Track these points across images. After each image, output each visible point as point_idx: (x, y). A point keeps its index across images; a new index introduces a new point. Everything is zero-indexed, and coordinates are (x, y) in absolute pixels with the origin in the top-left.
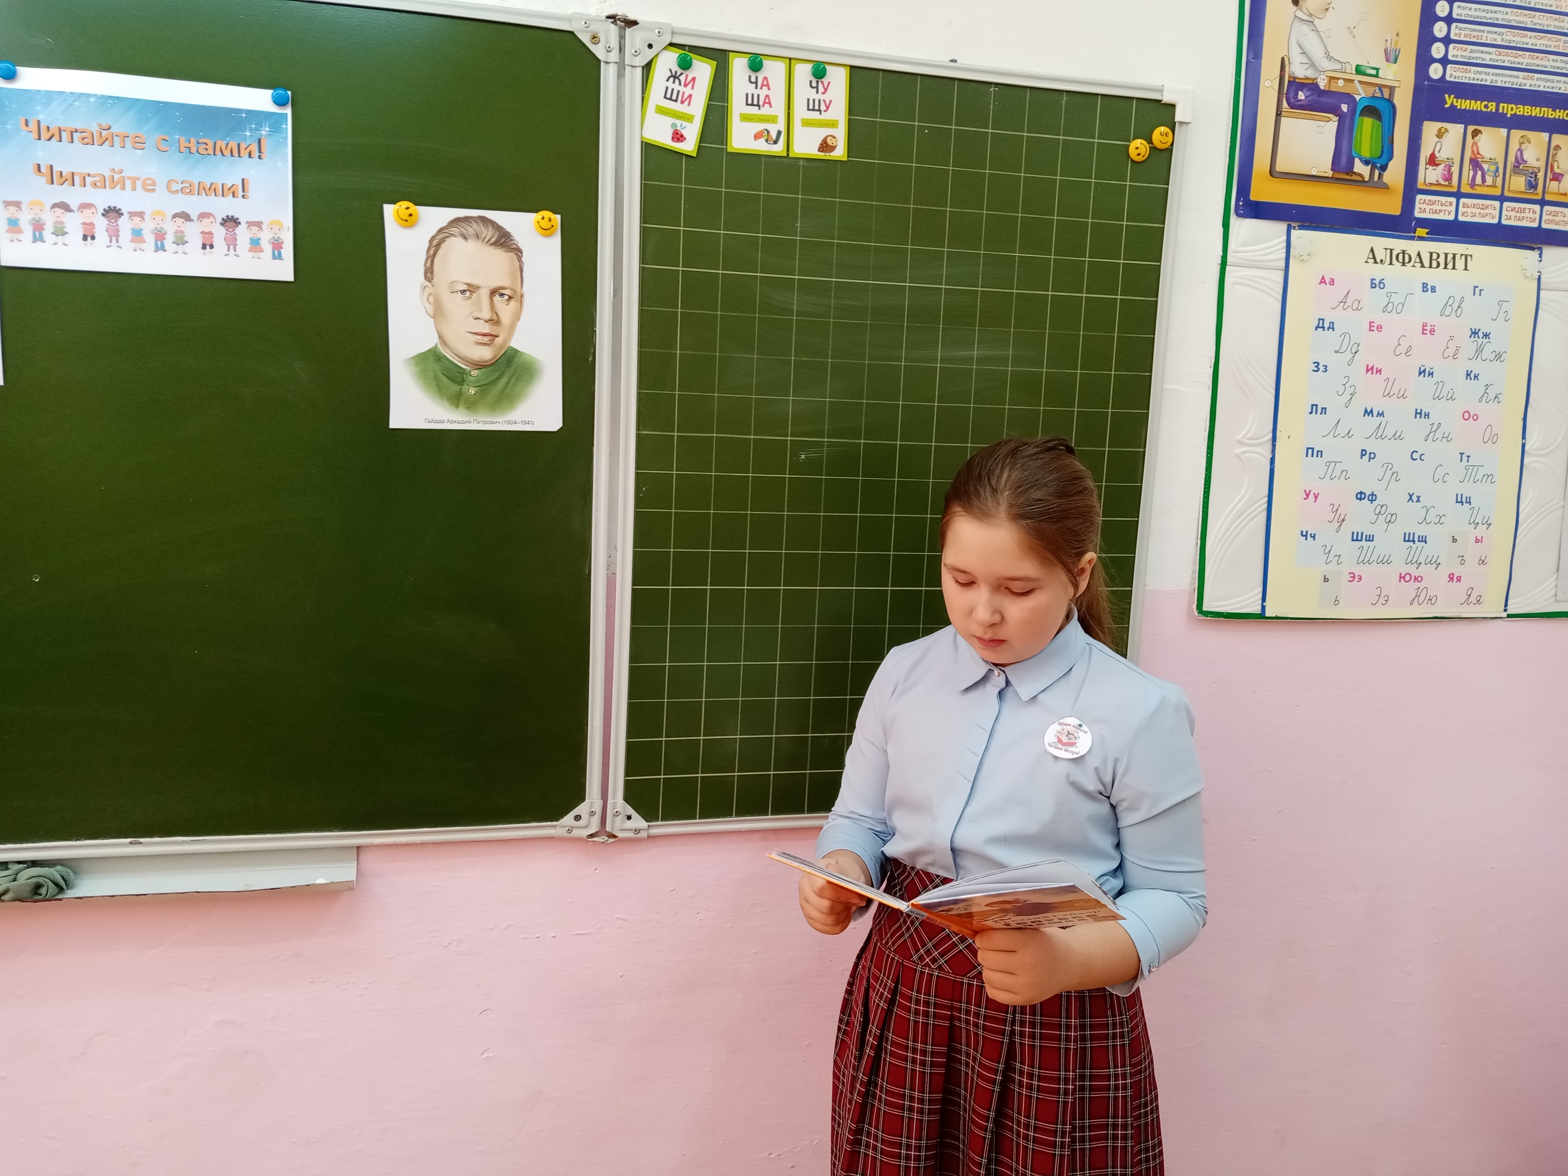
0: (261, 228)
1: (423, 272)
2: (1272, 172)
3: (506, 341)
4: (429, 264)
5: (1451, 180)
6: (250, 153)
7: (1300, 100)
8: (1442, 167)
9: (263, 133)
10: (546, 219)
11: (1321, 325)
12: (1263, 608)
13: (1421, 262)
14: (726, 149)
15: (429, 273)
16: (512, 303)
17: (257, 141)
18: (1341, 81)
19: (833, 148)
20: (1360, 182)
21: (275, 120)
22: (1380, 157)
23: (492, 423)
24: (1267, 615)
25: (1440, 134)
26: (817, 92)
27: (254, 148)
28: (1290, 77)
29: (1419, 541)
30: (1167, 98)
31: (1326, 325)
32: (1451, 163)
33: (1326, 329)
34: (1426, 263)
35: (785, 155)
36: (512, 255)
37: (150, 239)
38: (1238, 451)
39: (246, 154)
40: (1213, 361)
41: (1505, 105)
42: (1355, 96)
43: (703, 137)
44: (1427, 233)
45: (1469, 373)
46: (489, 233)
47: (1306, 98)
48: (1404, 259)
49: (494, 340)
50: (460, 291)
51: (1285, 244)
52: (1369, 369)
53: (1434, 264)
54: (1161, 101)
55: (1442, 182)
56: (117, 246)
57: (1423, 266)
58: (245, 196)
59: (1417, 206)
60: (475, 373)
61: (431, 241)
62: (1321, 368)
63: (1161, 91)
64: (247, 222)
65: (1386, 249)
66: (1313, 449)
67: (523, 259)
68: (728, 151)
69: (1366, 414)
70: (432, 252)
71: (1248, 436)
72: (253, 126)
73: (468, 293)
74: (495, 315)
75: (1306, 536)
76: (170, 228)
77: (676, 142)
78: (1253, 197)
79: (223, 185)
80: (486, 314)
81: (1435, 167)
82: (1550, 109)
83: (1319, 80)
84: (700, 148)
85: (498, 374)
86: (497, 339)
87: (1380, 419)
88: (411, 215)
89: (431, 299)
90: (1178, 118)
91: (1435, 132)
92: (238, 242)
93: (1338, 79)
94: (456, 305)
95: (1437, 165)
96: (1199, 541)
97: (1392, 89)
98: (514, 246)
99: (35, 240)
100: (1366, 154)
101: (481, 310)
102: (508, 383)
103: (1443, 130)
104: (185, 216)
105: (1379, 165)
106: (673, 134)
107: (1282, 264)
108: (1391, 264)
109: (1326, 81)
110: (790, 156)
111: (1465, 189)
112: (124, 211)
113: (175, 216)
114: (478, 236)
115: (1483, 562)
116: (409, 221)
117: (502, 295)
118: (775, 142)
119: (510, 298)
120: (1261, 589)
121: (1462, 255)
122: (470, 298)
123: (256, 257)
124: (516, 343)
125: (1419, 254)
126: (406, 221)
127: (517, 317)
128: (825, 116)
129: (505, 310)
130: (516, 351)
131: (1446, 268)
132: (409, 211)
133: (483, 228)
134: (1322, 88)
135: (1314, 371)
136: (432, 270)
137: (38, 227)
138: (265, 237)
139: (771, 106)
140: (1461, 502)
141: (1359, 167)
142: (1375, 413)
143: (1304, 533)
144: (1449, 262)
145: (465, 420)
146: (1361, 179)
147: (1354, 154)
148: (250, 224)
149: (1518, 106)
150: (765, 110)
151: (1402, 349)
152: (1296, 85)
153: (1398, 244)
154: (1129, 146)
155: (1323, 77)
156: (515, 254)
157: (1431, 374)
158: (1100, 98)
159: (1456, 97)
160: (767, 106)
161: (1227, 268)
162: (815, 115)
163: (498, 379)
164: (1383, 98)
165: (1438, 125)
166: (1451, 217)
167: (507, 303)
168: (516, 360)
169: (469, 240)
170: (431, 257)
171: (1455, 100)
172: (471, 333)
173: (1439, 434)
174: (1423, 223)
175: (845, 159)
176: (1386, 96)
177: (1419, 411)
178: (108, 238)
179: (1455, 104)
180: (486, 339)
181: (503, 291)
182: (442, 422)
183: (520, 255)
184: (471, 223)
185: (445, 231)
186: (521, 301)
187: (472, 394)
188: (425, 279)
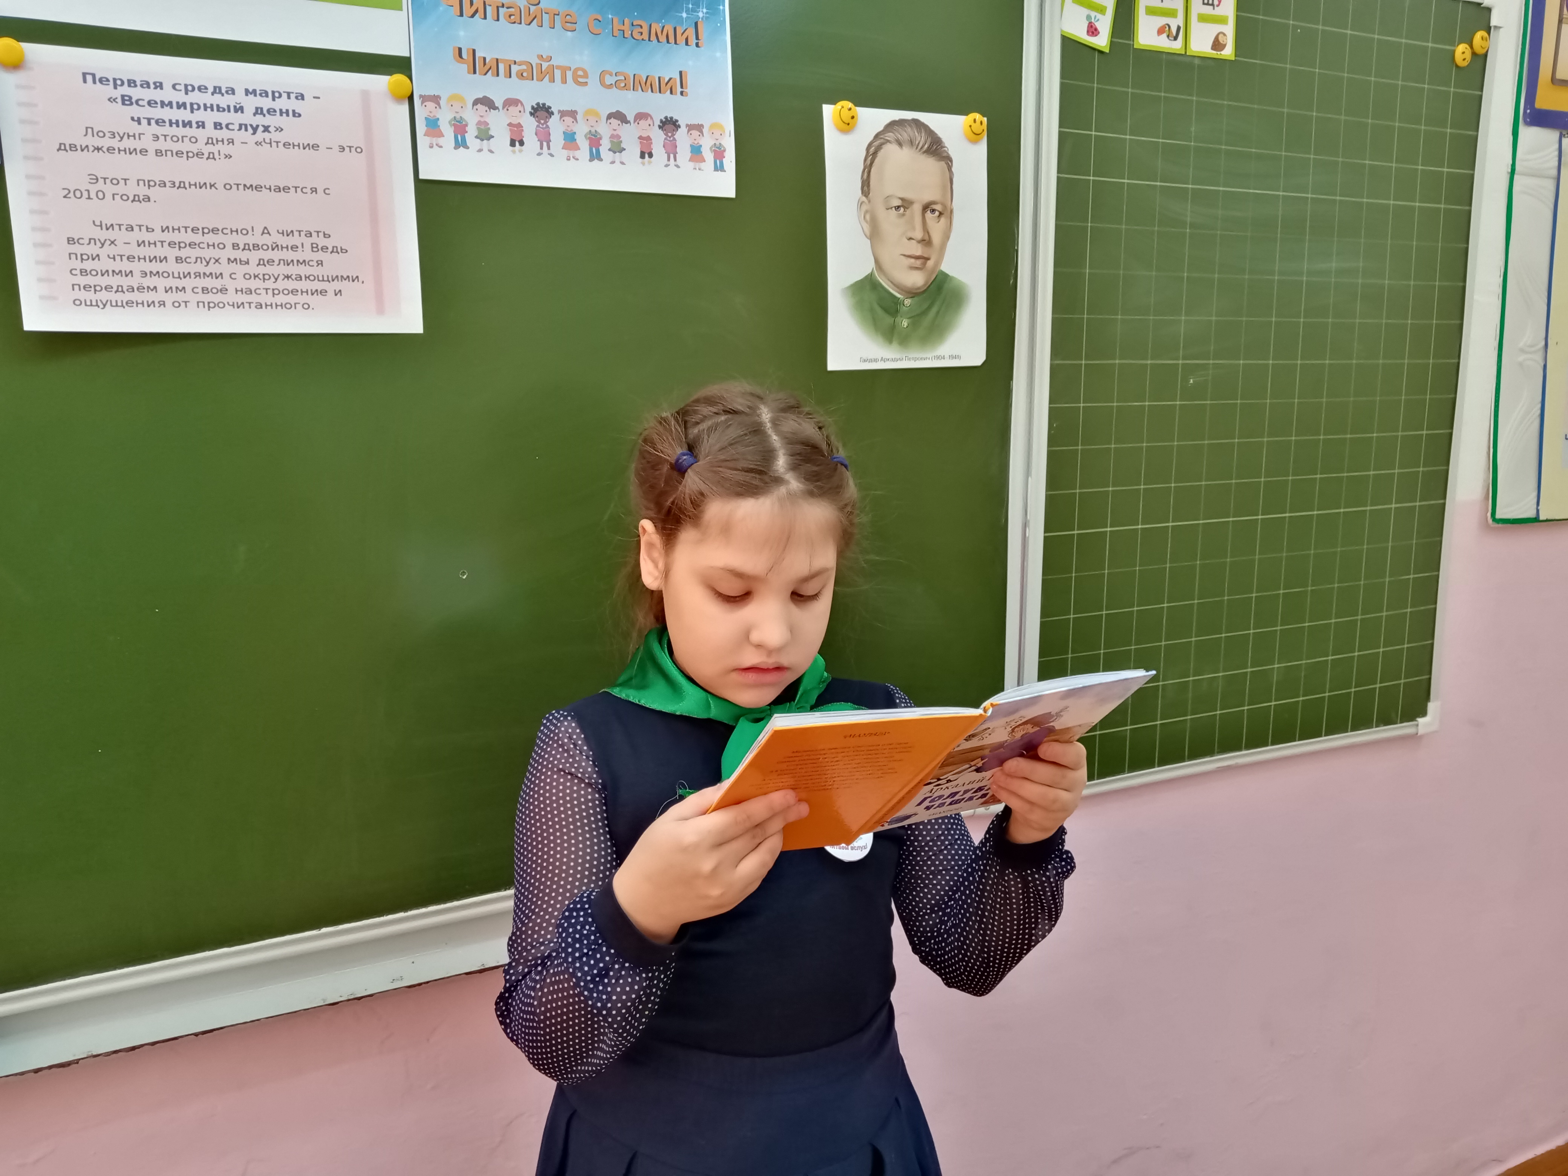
0: (702, 132)
1: (860, 184)
4: (866, 176)
6: (687, 40)
9: (701, 15)
10: (978, 122)
12: (1538, 511)
14: (1133, 45)
15: (866, 186)
16: (943, 219)
17: (694, 25)
19: (1223, 47)
24: (1541, 518)
27: (691, 33)
35: (1184, 53)
36: (943, 164)
37: (584, 145)
38: (1520, 360)
39: (681, 40)
40: (1502, 270)
43: (1115, 31)
46: (921, 139)
49: (926, 263)
50: (895, 207)
51: (1557, 153)
54: (1480, 4)
56: (549, 154)
58: (683, 93)
60: (908, 302)
61: (868, 149)
64: (687, 125)
68: (1135, 47)
70: (868, 162)
72: (690, 6)
73: (902, 209)
74: (927, 234)
76: (605, 130)
77: (1091, 36)
79: (659, 78)
80: (919, 234)
84: (1112, 44)
85: (930, 302)
86: (929, 262)
88: (851, 117)
89: (868, 217)
90: (1493, 23)
92: (678, 149)
94: (891, 224)
96: (1492, 450)
98: (945, 154)
99: (457, 146)
101: (914, 229)
102: (938, 312)
104: (619, 116)
106: (1088, 27)
107: (1554, 172)
110: (1188, 54)
112: (554, 109)
113: (609, 117)
114: (911, 143)
116: (847, 126)
117: (933, 211)
118: (1176, 38)
119: (941, 214)
120: (1536, 494)
122: (903, 215)
123: (697, 169)
127: (946, 236)
128: (1218, 11)
130: (946, 276)
132: (851, 113)
133: (916, 134)
136: (869, 183)
137: (460, 128)
143: (1566, 437)
148: (690, 127)
150: (1167, 3)
154: (1454, 51)
156: (946, 163)
161: (1515, 176)
162: (1210, 10)
163: (929, 308)
167: (938, 221)
168: (946, 285)
169: (904, 148)
170: (868, 167)
172: (904, 255)
175: (1233, 59)
178: (539, 143)
180: (918, 263)
181: (934, 207)
182: (876, 360)
183: (950, 164)
184: (906, 127)
185: (882, 136)
186: (951, 218)
187: (905, 326)
188: (862, 193)
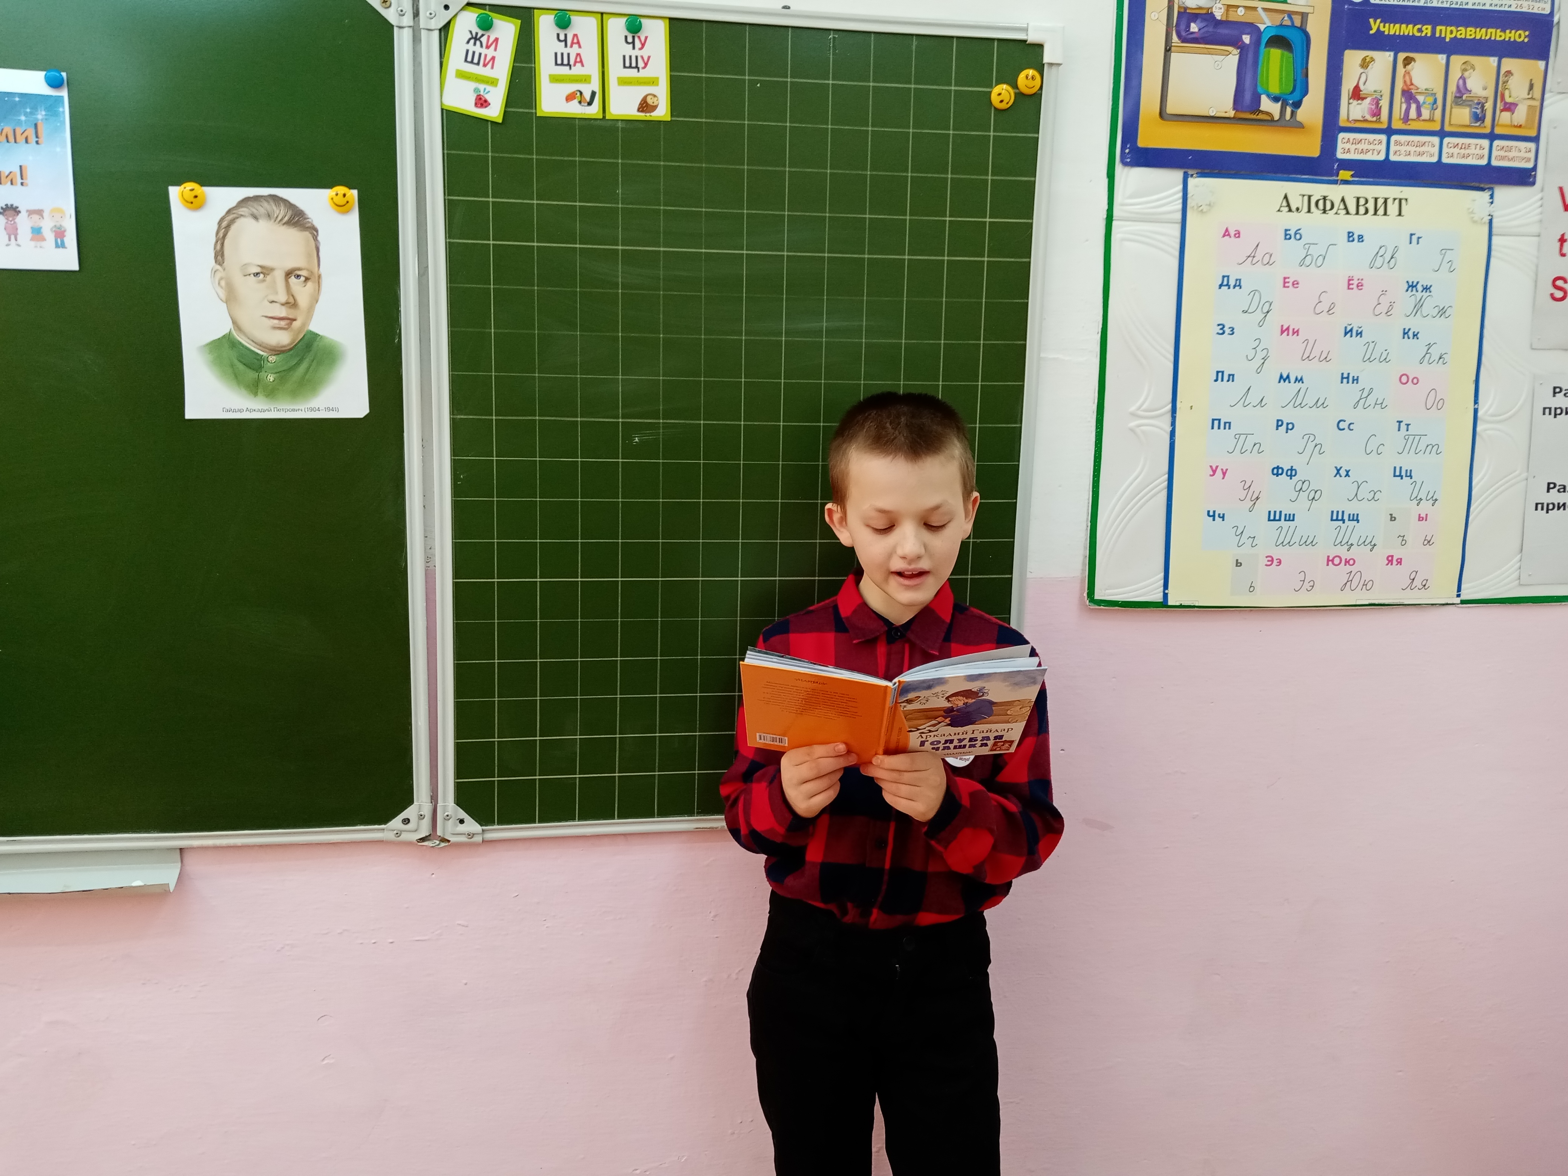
0: (42, 216)
1: (213, 255)
2: (1162, 114)
3: (304, 324)
4: (219, 247)
5: (1379, 114)
6: (27, 139)
7: (1193, 33)
8: (1368, 100)
9: (40, 117)
10: (340, 195)
11: (1225, 283)
12: (1165, 596)
13: (1346, 208)
14: (536, 113)
15: (219, 256)
16: (309, 284)
17: (33, 126)
18: (1240, 9)
19: (654, 108)
20: (1269, 121)
21: (51, 104)
22: (1292, 93)
23: (293, 410)
24: (1170, 603)
25: (1365, 64)
26: (634, 48)
27: (31, 133)
28: (1179, 7)
29: (1349, 520)
30: (1032, 37)
31: (1232, 283)
32: (1379, 97)
33: (1232, 287)
34: (1352, 209)
35: (601, 117)
36: (307, 234)
38: (1132, 424)
39: (22, 140)
40: (1101, 326)
41: (1443, 28)
42: (1259, 25)
43: (510, 101)
44: (1352, 176)
45: (1406, 331)
46: (281, 212)
47: (1199, 30)
48: (1325, 206)
49: (291, 324)
50: (254, 274)
51: (1181, 194)
52: (1284, 330)
53: (1362, 210)
54: (1026, 41)
55: (1369, 117)
57: (1348, 213)
58: (24, 184)
59: (1340, 146)
60: (272, 359)
61: (220, 223)
62: (1227, 331)
63: (1025, 30)
64: (27, 211)
65: (1304, 196)
66: (1219, 420)
67: (319, 238)
68: (538, 115)
69: (1282, 381)
70: (221, 234)
71: (1144, 407)
72: (28, 110)
73: (262, 276)
74: (291, 298)
75: (1214, 516)
77: (480, 107)
78: (1141, 143)
80: (282, 297)
81: (1359, 102)
82: (1498, 31)
83: (1214, 10)
84: (506, 114)
85: (298, 359)
86: (294, 322)
87: (1299, 385)
88: (196, 197)
89: (223, 283)
90: (1046, 60)
91: (1359, 61)
92: (19, 231)
93: (1238, 7)
94: (250, 289)
95: (1363, 99)
96: (1089, 524)
97: (1304, 16)
98: (309, 225)
100: (1275, 89)
101: (277, 293)
102: (308, 369)
103: (1368, 59)
105: (1291, 102)
106: (476, 99)
107: (1179, 216)
108: (1309, 211)
109: (1222, 10)
110: (607, 118)
111: (1397, 125)
114: (269, 216)
115: (1428, 542)
116: (195, 203)
117: (298, 276)
118: (590, 104)
119: (307, 279)
120: (1162, 575)
121: (1395, 199)
122: (264, 281)
123: (38, 247)
124: (316, 326)
125: (1343, 200)
126: (192, 203)
127: (315, 299)
128: (643, 73)
129: (302, 292)
130: (316, 335)
131: (1375, 214)
132: (194, 193)
133: (274, 208)
134: (1219, 18)
135: (1218, 333)
136: (223, 253)
138: (47, 226)
139: (583, 65)
140: (1401, 476)
141: (1266, 104)
142: (1292, 379)
143: (1211, 514)
144: (1380, 208)
145: (265, 408)
146: (1269, 118)
147: (1260, 90)
148: (31, 212)
149: (1459, 29)
150: (577, 70)
151: (1325, 306)
152: (1188, 16)
153: (1318, 190)
154: (990, 92)
155: (1219, 5)
156: (311, 233)
157: (1359, 334)
158: (955, 39)
159: (1384, 21)
160: (578, 65)
161: (1114, 223)
162: (633, 73)
163: (298, 364)
164: (1293, 26)
165: (1359, 55)
166: (1381, 157)
167: (304, 285)
168: (316, 344)
169: (260, 221)
170: (221, 240)
171: (1382, 25)
172: (266, 317)
173: (1371, 400)
174: (1347, 164)
175: (669, 119)
176: (1298, 23)
177: (1345, 375)
179: (1382, 29)
180: (283, 323)
181: (299, 273)
182: (241, 411)
183: (315, 233)
184: (260, 201)
185: (234, 212)
186: (319, 282)
187: (271, 380)
188: (216, 262)
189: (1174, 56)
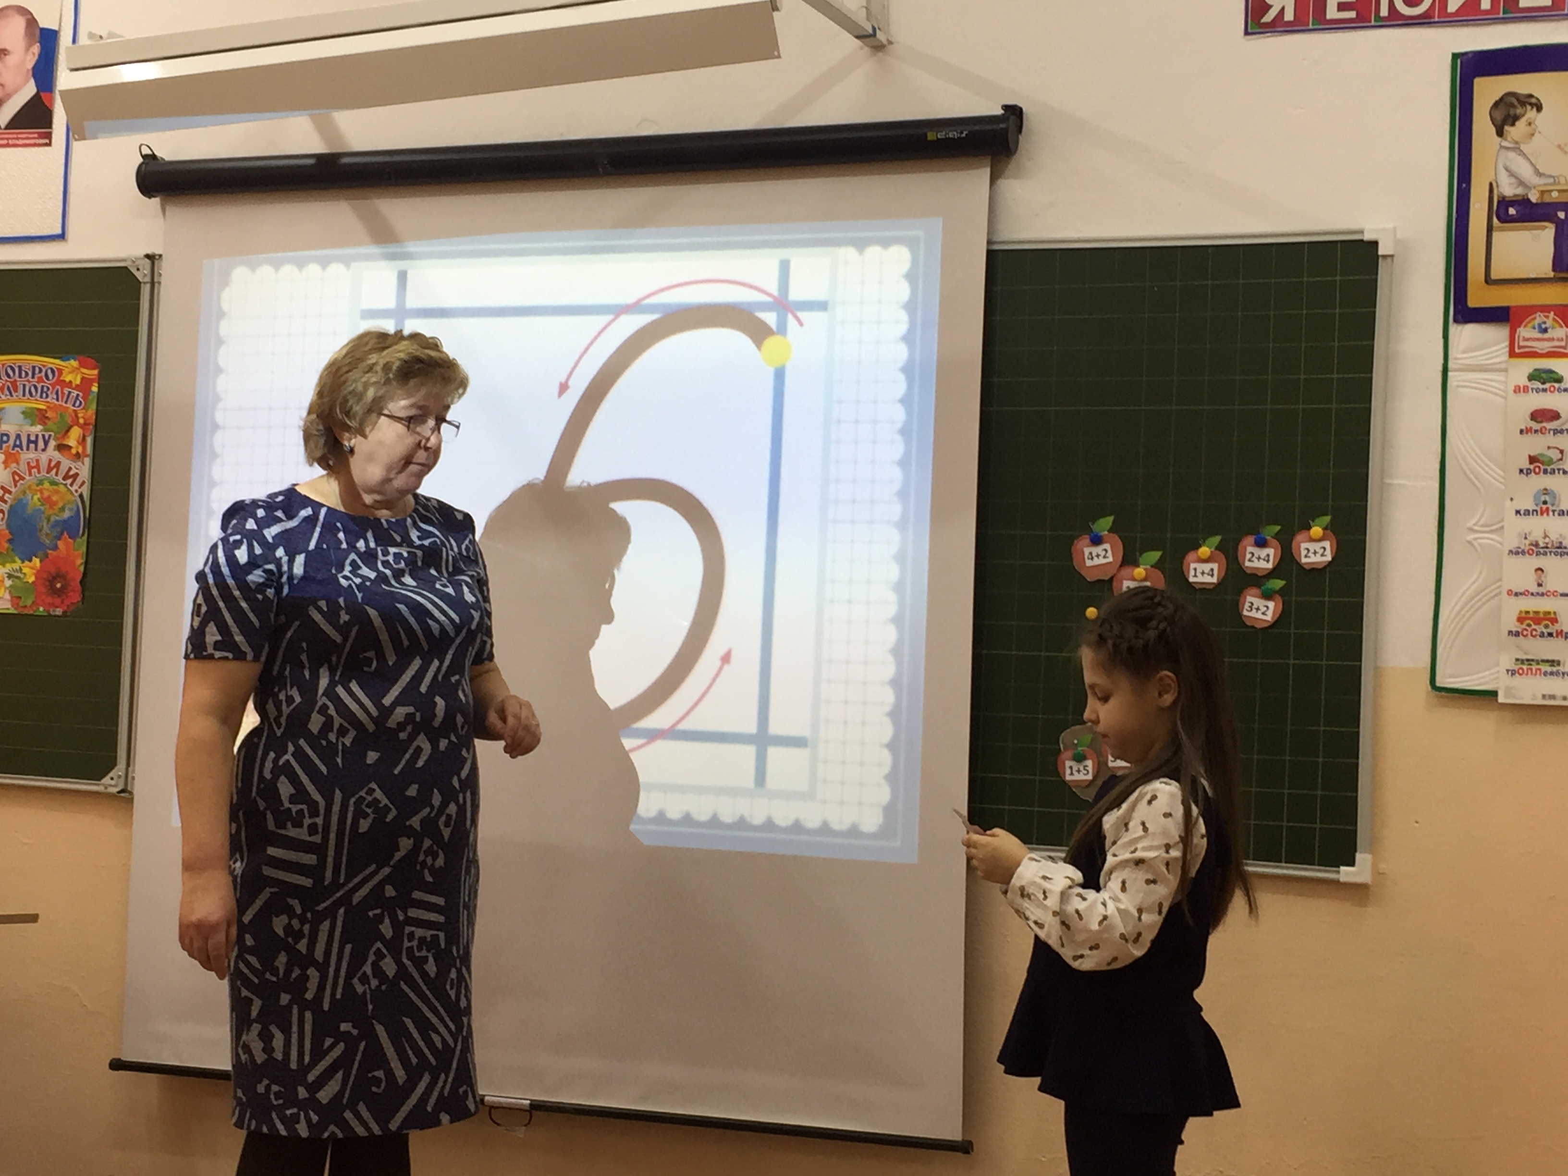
2: (1488, 280)
7: (1512, 215)
28: (1499, 197)
30: (1368, 237)
38: (1471, 537)
40: (1440, 457)
47: (1518, 212)
54: (1364, 240)
63: (1362, 232)
71: (1480, 523)
78: (1473, 305)
83: (1529, 196)
90: (1380, 253)
96: (1432, 621)
109: (1537, 195)
134: (1534, 202)
152: (1505, 203)
154: (1336, 280)
155: (1534, 192)
158: (1306, 244)
161: (1450, 374)
189: (1496, 236)
